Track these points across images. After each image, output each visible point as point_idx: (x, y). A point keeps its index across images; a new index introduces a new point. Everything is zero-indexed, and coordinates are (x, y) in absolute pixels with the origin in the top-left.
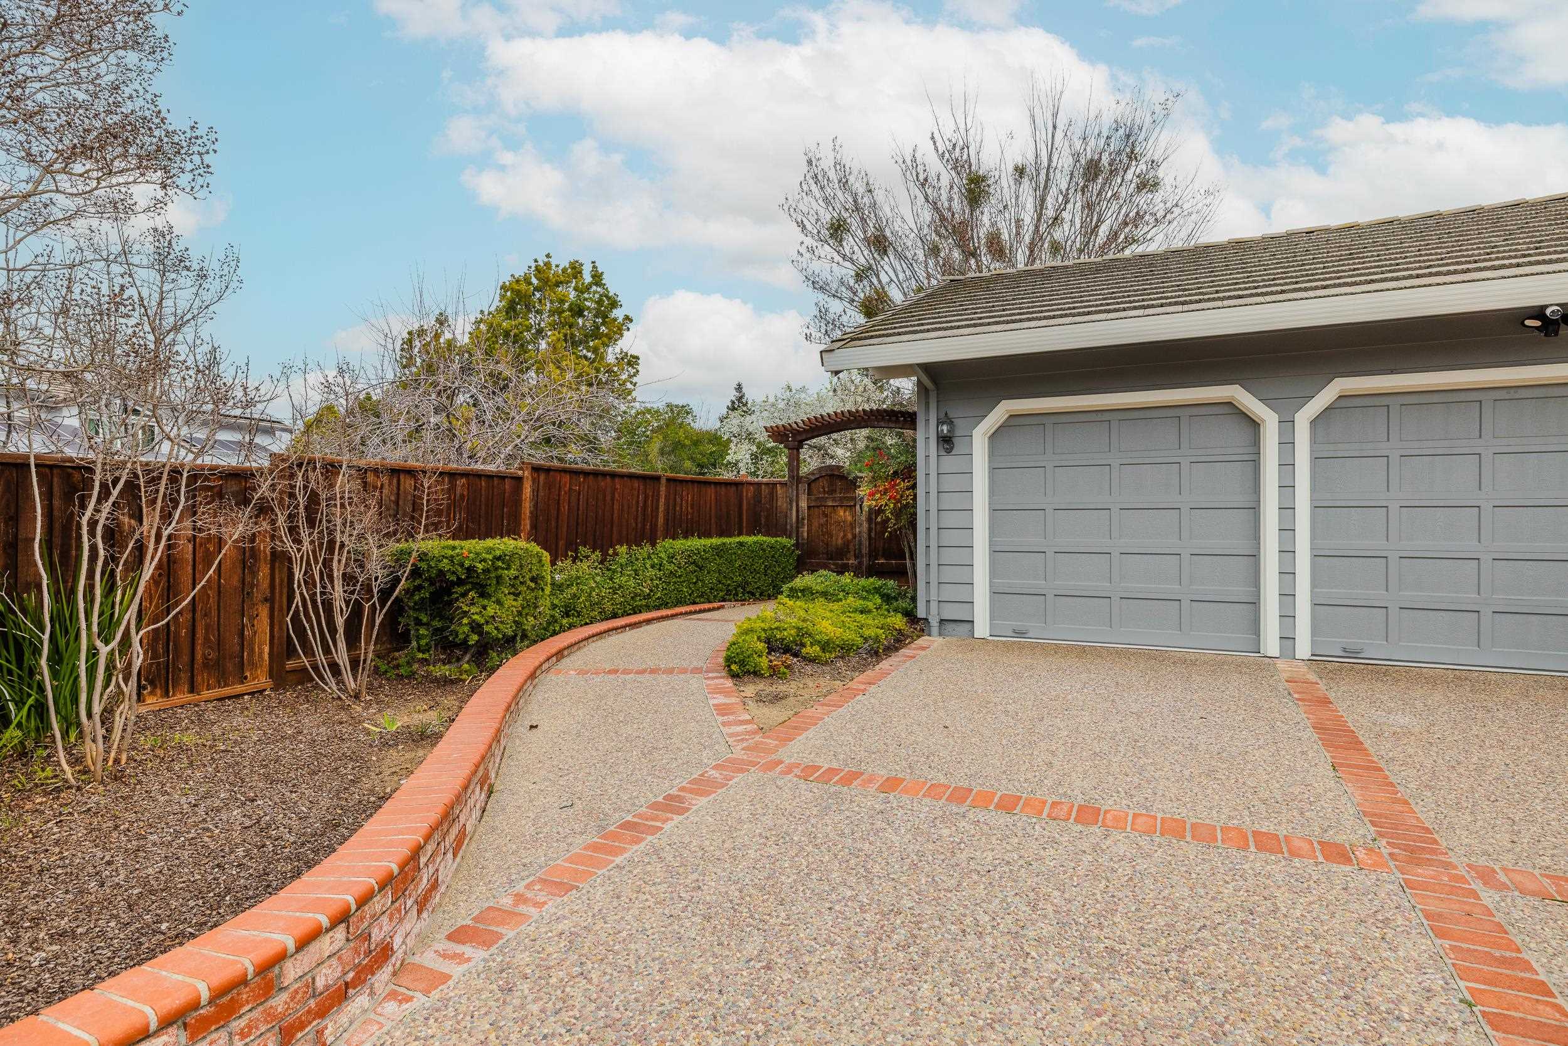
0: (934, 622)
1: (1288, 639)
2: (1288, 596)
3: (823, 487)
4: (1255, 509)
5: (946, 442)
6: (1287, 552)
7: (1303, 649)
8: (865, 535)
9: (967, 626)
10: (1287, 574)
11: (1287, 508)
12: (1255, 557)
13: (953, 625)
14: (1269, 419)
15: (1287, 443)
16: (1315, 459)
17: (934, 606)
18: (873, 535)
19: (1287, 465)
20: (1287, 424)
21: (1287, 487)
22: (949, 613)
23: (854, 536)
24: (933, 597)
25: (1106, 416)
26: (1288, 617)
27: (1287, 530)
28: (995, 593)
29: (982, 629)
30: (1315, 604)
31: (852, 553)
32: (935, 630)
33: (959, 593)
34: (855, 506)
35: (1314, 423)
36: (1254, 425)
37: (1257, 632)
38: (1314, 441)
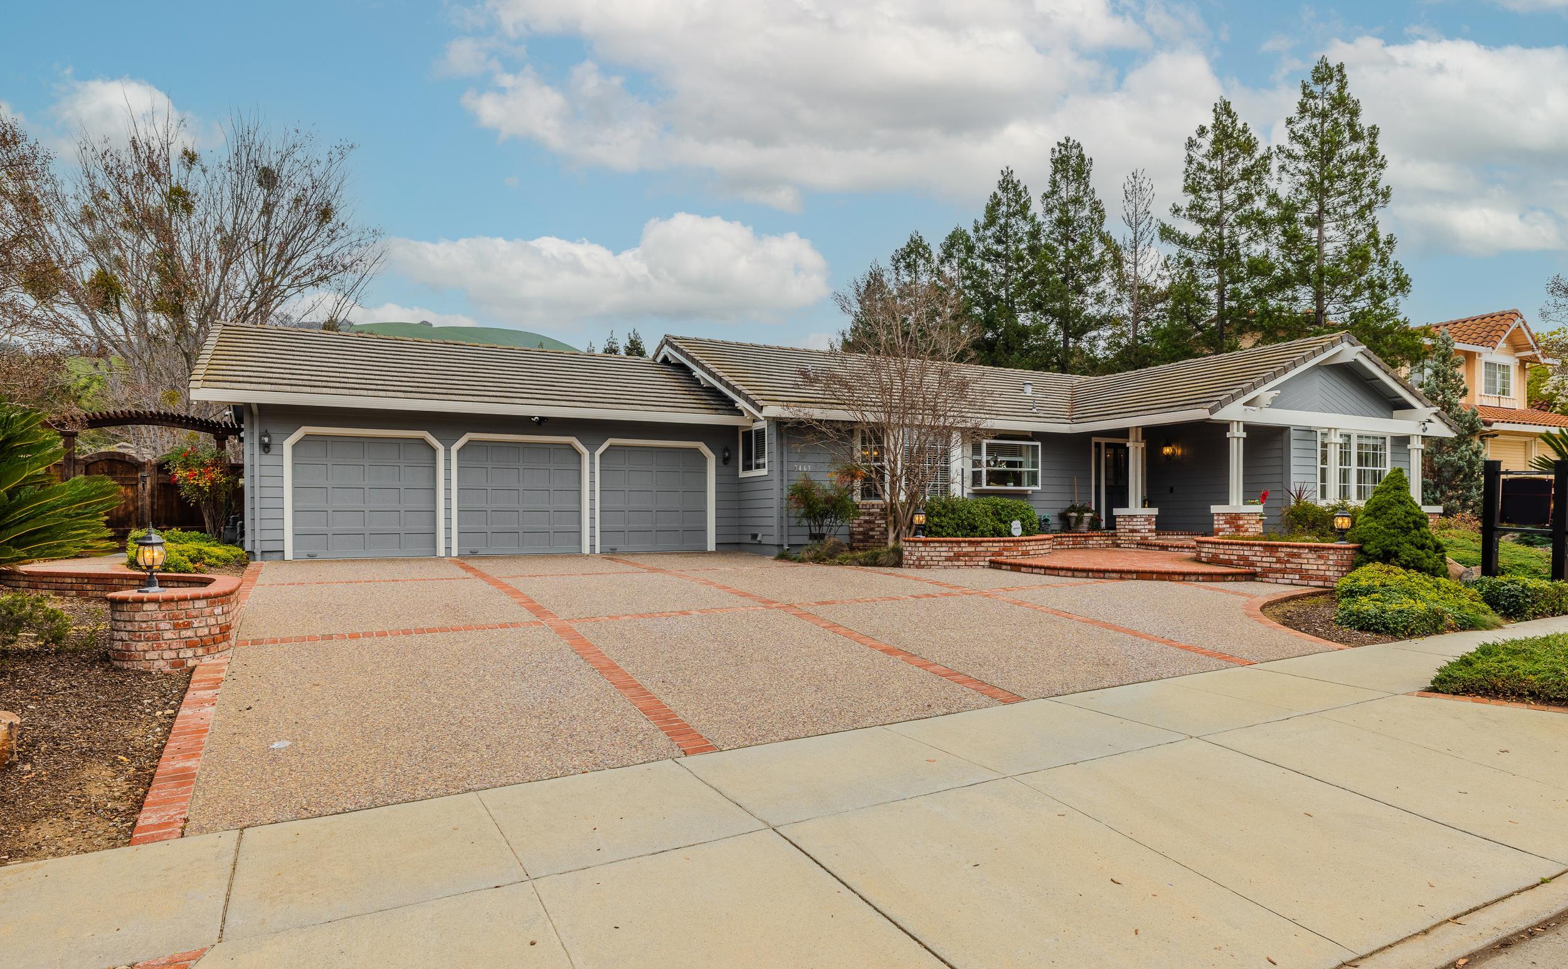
0: (258, 552)
1: (448, 548)
2: (448, 529)
3: (102, 469)
4: (434, 489)
5: (266, 448)
6: (448, 509)
7: (455, 553)
8: (148, 508)
9: (280, 554)
10: (448, 519)
11: (448, 489)
12: (434, 512)
13: (269, 554)
14: (440, 448)
15: (448, 460)
16: (459, 467)
17: (257, 543)
18: (155, 507)
19: (448, 470)
20: (448, 451)
21: (448, 480)
22: (268, 547)
23: (137, 508)
24: (257, 538)
25: (362, 440)
26: (448, 538)
27: (448, 499)
28: (295, 535)
29: (289, 555)
30: (459, 533)
31: (134, 521)
32: (258, 557)
33: (275, 535)
34: (137, 485)
35: (459, 451)
36: (434, 450)
37: (435, 547)
38: (459, 459)
